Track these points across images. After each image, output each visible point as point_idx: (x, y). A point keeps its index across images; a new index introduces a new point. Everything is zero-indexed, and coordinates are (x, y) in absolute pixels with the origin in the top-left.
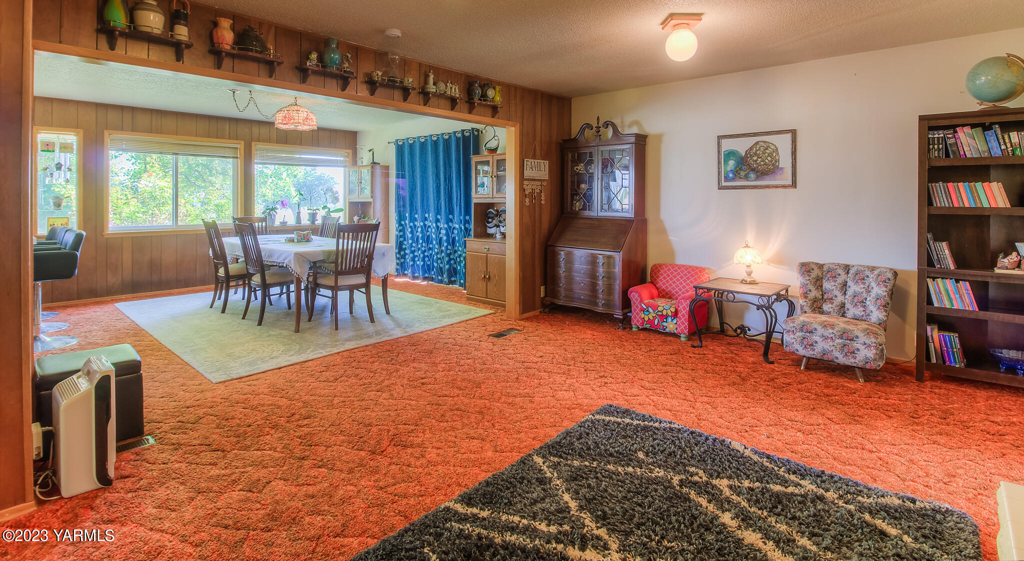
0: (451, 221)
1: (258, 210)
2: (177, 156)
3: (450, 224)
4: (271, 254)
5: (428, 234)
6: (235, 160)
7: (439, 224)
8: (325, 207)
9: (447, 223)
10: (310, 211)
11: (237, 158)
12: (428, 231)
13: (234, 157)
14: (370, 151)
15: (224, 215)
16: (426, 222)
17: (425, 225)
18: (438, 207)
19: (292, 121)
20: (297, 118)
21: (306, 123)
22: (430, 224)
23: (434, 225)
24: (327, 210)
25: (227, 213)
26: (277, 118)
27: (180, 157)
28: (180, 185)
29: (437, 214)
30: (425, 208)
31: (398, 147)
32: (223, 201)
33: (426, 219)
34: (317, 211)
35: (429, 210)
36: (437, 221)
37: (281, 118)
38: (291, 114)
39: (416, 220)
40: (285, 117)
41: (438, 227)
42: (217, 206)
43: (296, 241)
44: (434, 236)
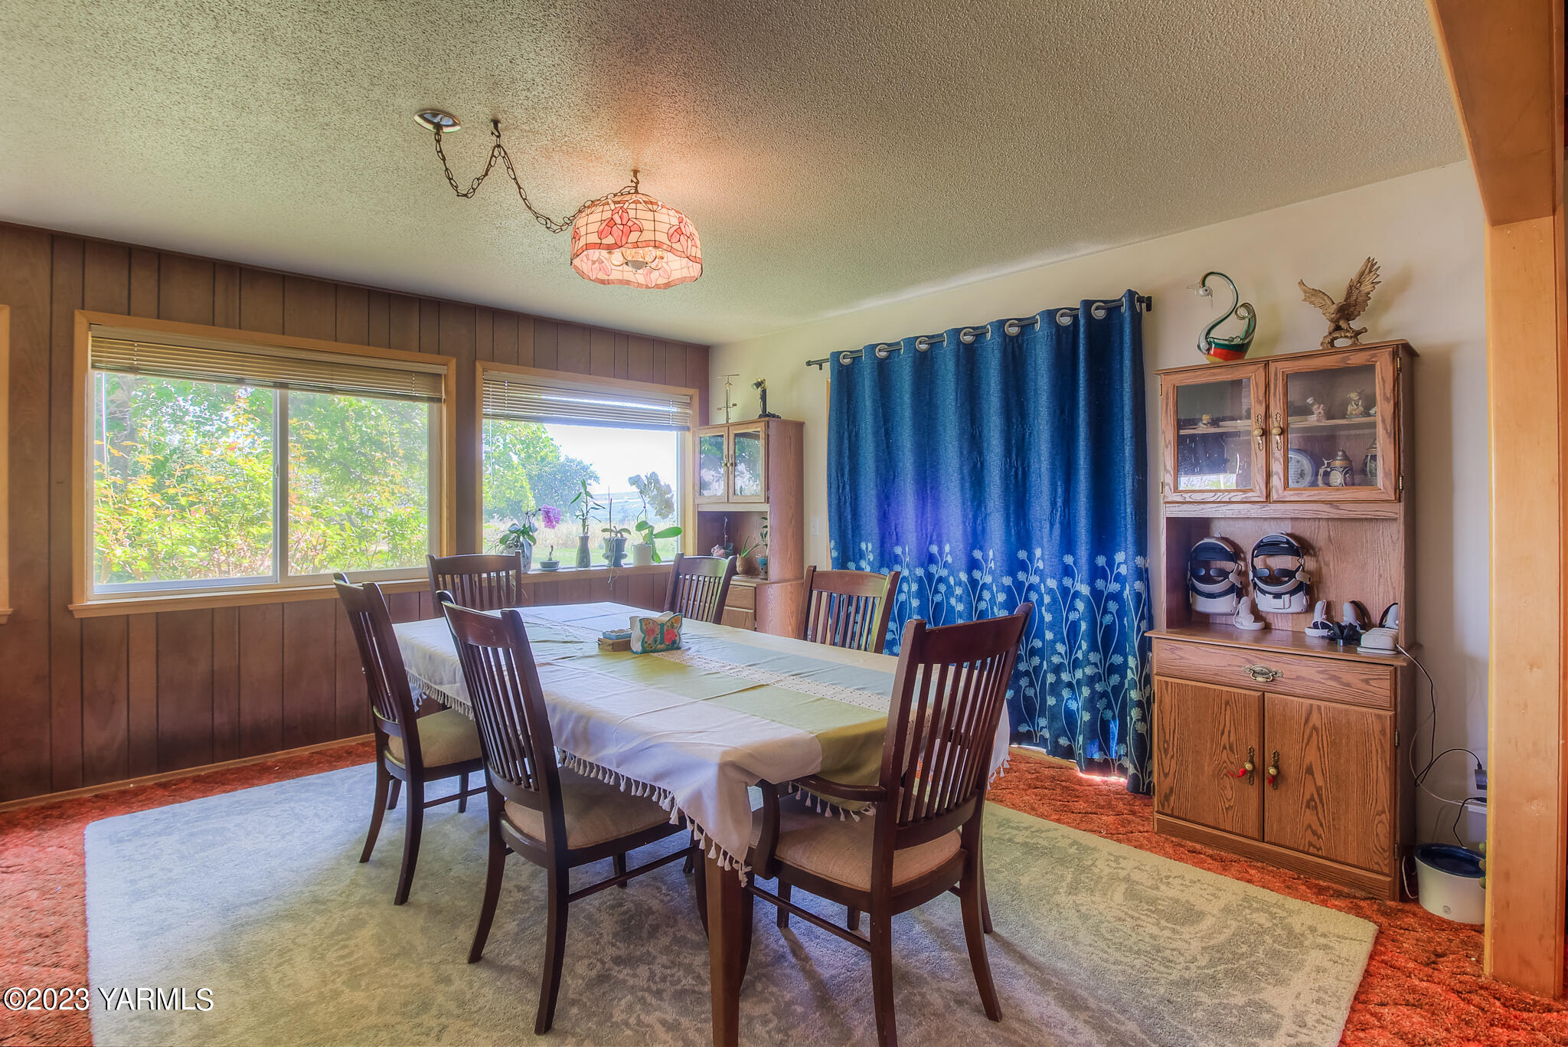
0: (1023, 566)
1: (492, 535)
2: (284, 391)
3: (1021, 576)
4: (589, 730)
5: (938, 598)
6: (435, 406)
7: (977, 574)
8: (641, 526)
9: (1012, 573)
10: (607, 535)
11: (439, 400)
12: (936, 591)
13: (430, 400)
14: (759, 384)
15: (405, 545)
16: (933, 569)
17: (929, 576)
18: (974, 530)
19: (634, 236)
20: (648, 225)
21: (677, 246)
22: (944, 573)
23: (963, 577)
24: (647, 531)
25: (415, 540)
26: (583, 231)
27: (292, 394)
28: (293, 469)
29: (973, 547)
30: (930, 528)
31: (840, 372)
32: (402, 512)
33: (931, 559)
34: (625, 535)
35: (939, 536)
36: (973, 565)
37: (593, 228)
38: (632, 213)
39: (896, 559)
40: (611, 223)
41: (973, 582)
42: (390, 522)
43: (636, 646)
44: (960, 607)
